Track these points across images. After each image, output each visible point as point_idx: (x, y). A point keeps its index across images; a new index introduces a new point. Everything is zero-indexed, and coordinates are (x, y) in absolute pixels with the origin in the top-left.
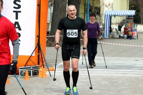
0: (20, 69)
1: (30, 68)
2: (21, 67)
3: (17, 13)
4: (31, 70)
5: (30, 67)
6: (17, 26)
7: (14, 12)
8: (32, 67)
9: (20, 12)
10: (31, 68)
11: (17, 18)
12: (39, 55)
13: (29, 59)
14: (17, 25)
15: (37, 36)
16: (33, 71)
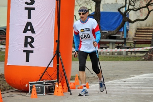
0: (31, 84)
1: (42, 83)
2: (31, 82)
3: (29, 10)
4: (44, 86)
5: (42, 81)
6: (29, 28)
7: (26, 8)
8: (46, 82)
9: (33, 9)
10: (44, 83)
11: (29, 17)
12: (58, 66)
13: (45, 71)
14: (29, 26)
15: (56, 42)
16: (46, 87)
